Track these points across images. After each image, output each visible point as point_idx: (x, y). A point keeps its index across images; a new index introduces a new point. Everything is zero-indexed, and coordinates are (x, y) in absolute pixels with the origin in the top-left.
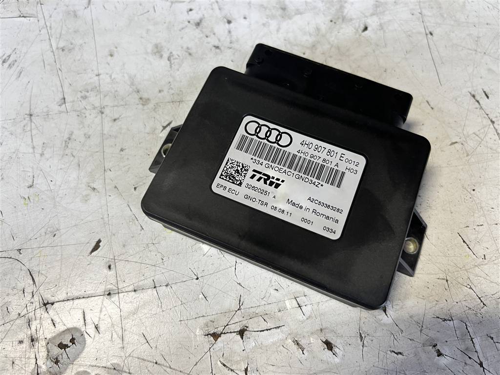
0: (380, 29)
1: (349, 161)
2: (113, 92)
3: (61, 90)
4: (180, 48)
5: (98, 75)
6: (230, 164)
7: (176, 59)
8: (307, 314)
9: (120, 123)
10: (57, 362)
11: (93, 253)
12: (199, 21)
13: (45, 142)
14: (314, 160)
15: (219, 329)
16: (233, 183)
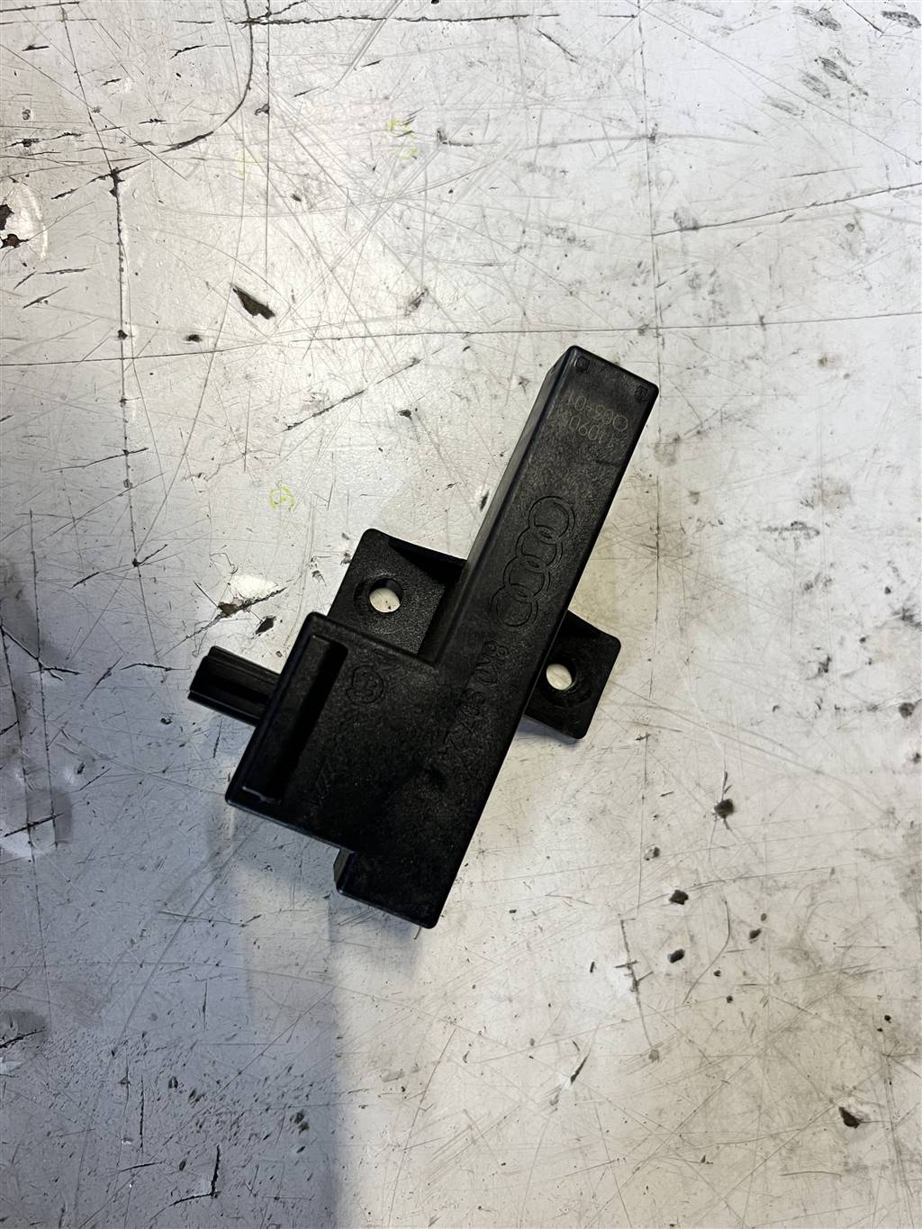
0: (846, 1164)
2: (706, 363)
3: (725, 220)
4: (831, 560)
5: (762, 323)
7: (797, 546)
8: (8, 845)
11: (236, 295)
12: (917, 619)
13: (569, 176)
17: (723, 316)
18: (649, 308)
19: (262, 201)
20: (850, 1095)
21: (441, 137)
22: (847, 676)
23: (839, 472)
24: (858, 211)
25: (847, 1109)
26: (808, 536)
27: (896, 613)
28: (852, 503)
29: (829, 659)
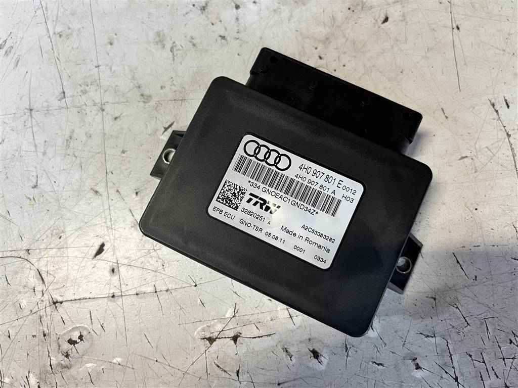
0: (402, 21)
1: (346, 188)
2: (114, 87)
3: (60, 83)
4: (183, 37)
5: (98, 67)
6: (228, 186)
7: (179, 50)
8: (298, 324)
9: (121, 122)
10: (67, 356)
11: (97, 257)
12: (204, 5)
13: (47, 140)
14: (311, 186)
15: (214, 334)
16: (230, 206)
17: (96, 81)
18: (95, 108)
19: (62, 250)
20: (377, 21)
21: (35, 187)
22: (226, 29)
23: (152, 36)
24: (54, 33)
25: (382, 22)
26: (176, 46)
27: (202, 13)
28: (162, 31)
29: (220, 36)
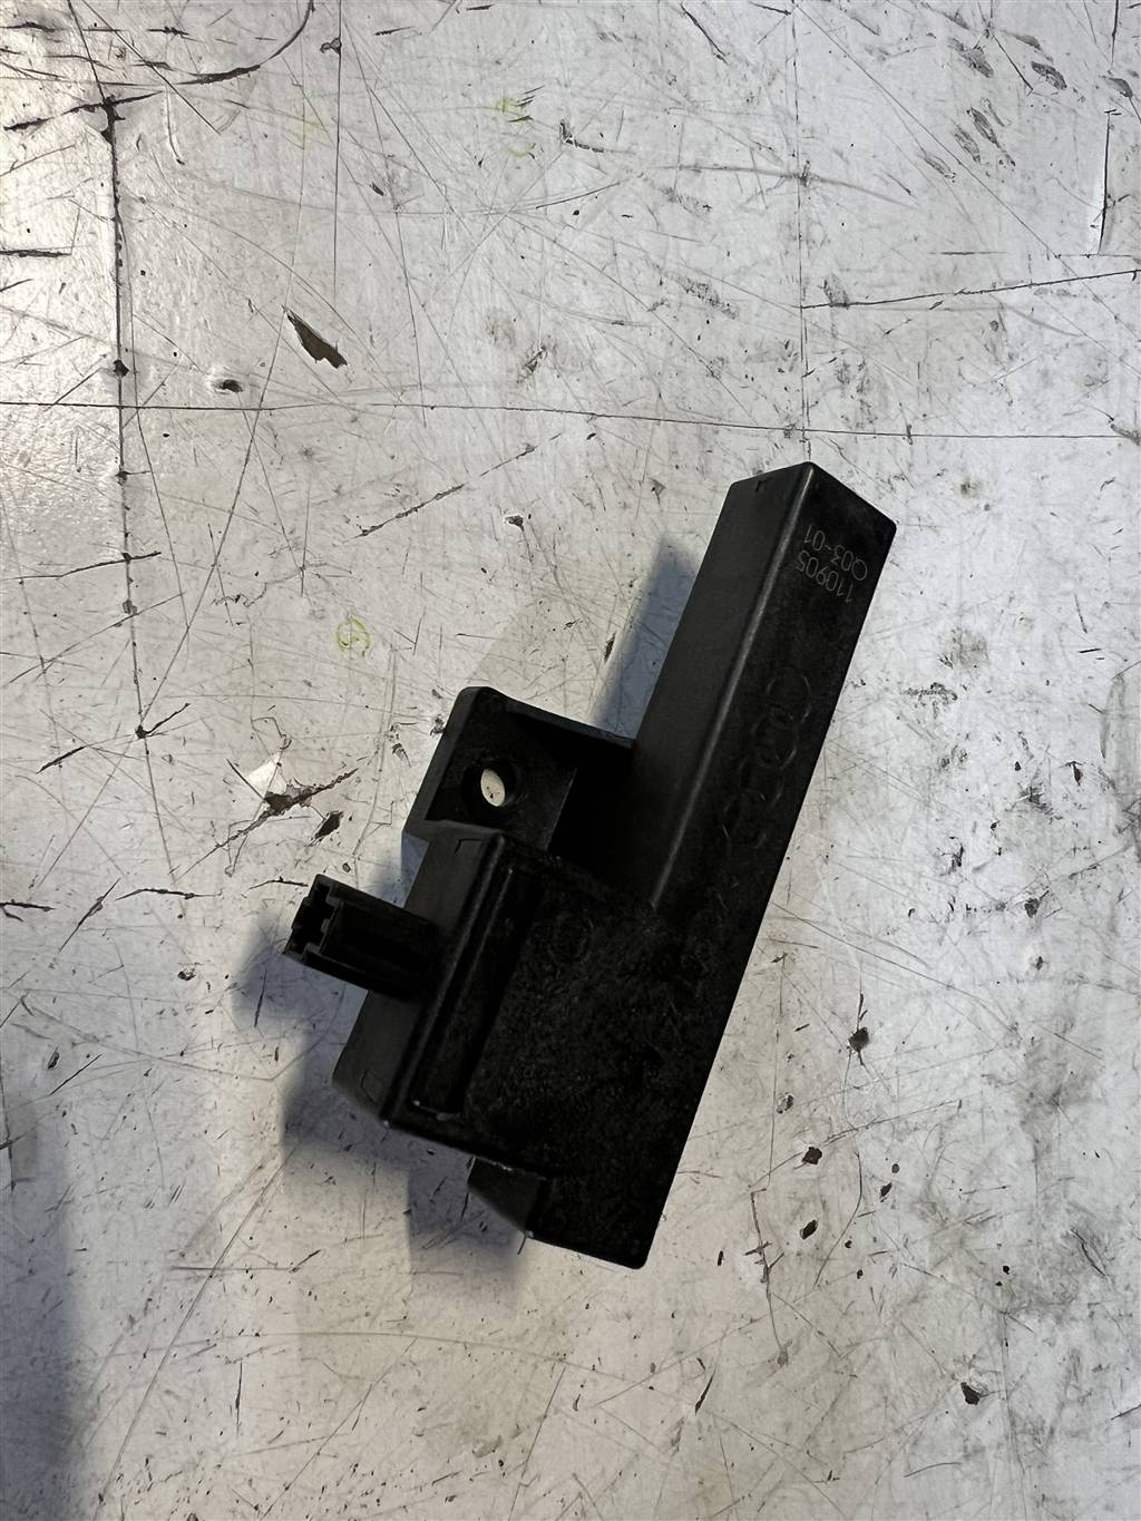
3: (874, 298)
4: (966, 729)
5: (909, 434)
7: (935, 713)
11: (292, 327)
13: (713, 214)
17: (871, 422)
18: (796, 404)
19: (330, 186)
20: (970, 1366)
21: (565, 132)
22: (977, 869)
23: (977, 625)
24: (1002, 307)
25: (968, 1384)
26: (946, 701)
27: (1024, 793)
28: (988, 662)
29: (962, 850)
